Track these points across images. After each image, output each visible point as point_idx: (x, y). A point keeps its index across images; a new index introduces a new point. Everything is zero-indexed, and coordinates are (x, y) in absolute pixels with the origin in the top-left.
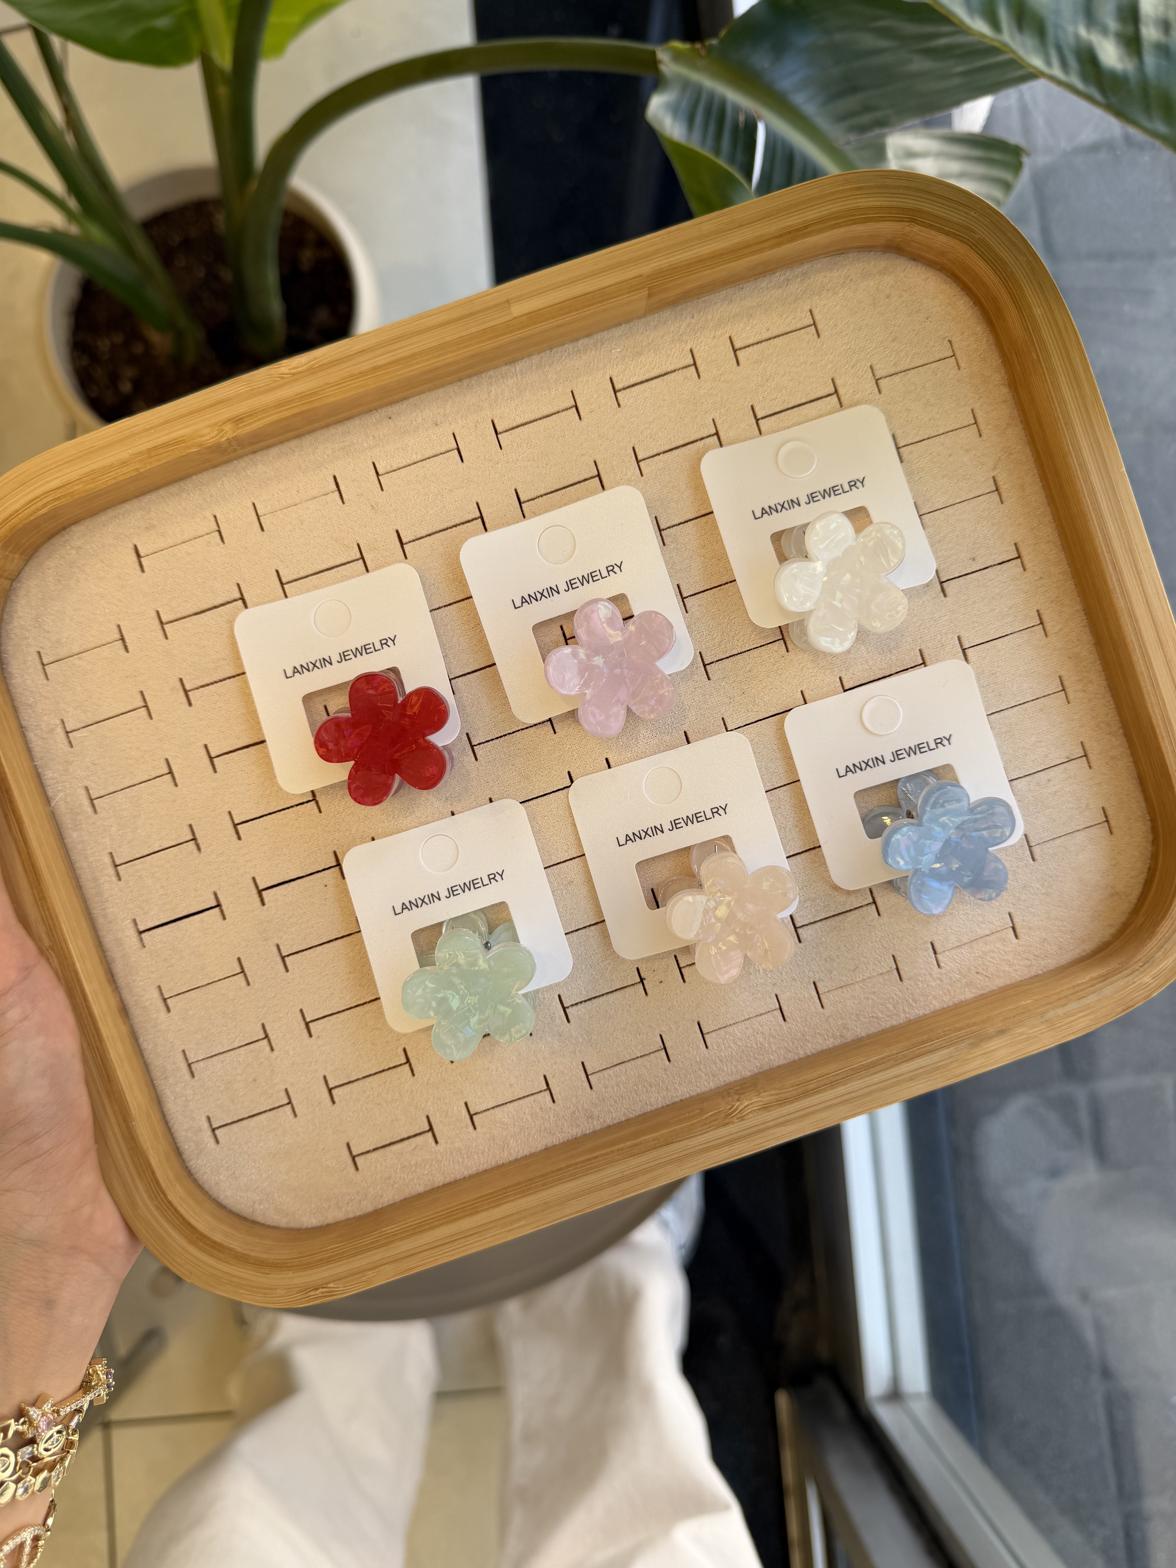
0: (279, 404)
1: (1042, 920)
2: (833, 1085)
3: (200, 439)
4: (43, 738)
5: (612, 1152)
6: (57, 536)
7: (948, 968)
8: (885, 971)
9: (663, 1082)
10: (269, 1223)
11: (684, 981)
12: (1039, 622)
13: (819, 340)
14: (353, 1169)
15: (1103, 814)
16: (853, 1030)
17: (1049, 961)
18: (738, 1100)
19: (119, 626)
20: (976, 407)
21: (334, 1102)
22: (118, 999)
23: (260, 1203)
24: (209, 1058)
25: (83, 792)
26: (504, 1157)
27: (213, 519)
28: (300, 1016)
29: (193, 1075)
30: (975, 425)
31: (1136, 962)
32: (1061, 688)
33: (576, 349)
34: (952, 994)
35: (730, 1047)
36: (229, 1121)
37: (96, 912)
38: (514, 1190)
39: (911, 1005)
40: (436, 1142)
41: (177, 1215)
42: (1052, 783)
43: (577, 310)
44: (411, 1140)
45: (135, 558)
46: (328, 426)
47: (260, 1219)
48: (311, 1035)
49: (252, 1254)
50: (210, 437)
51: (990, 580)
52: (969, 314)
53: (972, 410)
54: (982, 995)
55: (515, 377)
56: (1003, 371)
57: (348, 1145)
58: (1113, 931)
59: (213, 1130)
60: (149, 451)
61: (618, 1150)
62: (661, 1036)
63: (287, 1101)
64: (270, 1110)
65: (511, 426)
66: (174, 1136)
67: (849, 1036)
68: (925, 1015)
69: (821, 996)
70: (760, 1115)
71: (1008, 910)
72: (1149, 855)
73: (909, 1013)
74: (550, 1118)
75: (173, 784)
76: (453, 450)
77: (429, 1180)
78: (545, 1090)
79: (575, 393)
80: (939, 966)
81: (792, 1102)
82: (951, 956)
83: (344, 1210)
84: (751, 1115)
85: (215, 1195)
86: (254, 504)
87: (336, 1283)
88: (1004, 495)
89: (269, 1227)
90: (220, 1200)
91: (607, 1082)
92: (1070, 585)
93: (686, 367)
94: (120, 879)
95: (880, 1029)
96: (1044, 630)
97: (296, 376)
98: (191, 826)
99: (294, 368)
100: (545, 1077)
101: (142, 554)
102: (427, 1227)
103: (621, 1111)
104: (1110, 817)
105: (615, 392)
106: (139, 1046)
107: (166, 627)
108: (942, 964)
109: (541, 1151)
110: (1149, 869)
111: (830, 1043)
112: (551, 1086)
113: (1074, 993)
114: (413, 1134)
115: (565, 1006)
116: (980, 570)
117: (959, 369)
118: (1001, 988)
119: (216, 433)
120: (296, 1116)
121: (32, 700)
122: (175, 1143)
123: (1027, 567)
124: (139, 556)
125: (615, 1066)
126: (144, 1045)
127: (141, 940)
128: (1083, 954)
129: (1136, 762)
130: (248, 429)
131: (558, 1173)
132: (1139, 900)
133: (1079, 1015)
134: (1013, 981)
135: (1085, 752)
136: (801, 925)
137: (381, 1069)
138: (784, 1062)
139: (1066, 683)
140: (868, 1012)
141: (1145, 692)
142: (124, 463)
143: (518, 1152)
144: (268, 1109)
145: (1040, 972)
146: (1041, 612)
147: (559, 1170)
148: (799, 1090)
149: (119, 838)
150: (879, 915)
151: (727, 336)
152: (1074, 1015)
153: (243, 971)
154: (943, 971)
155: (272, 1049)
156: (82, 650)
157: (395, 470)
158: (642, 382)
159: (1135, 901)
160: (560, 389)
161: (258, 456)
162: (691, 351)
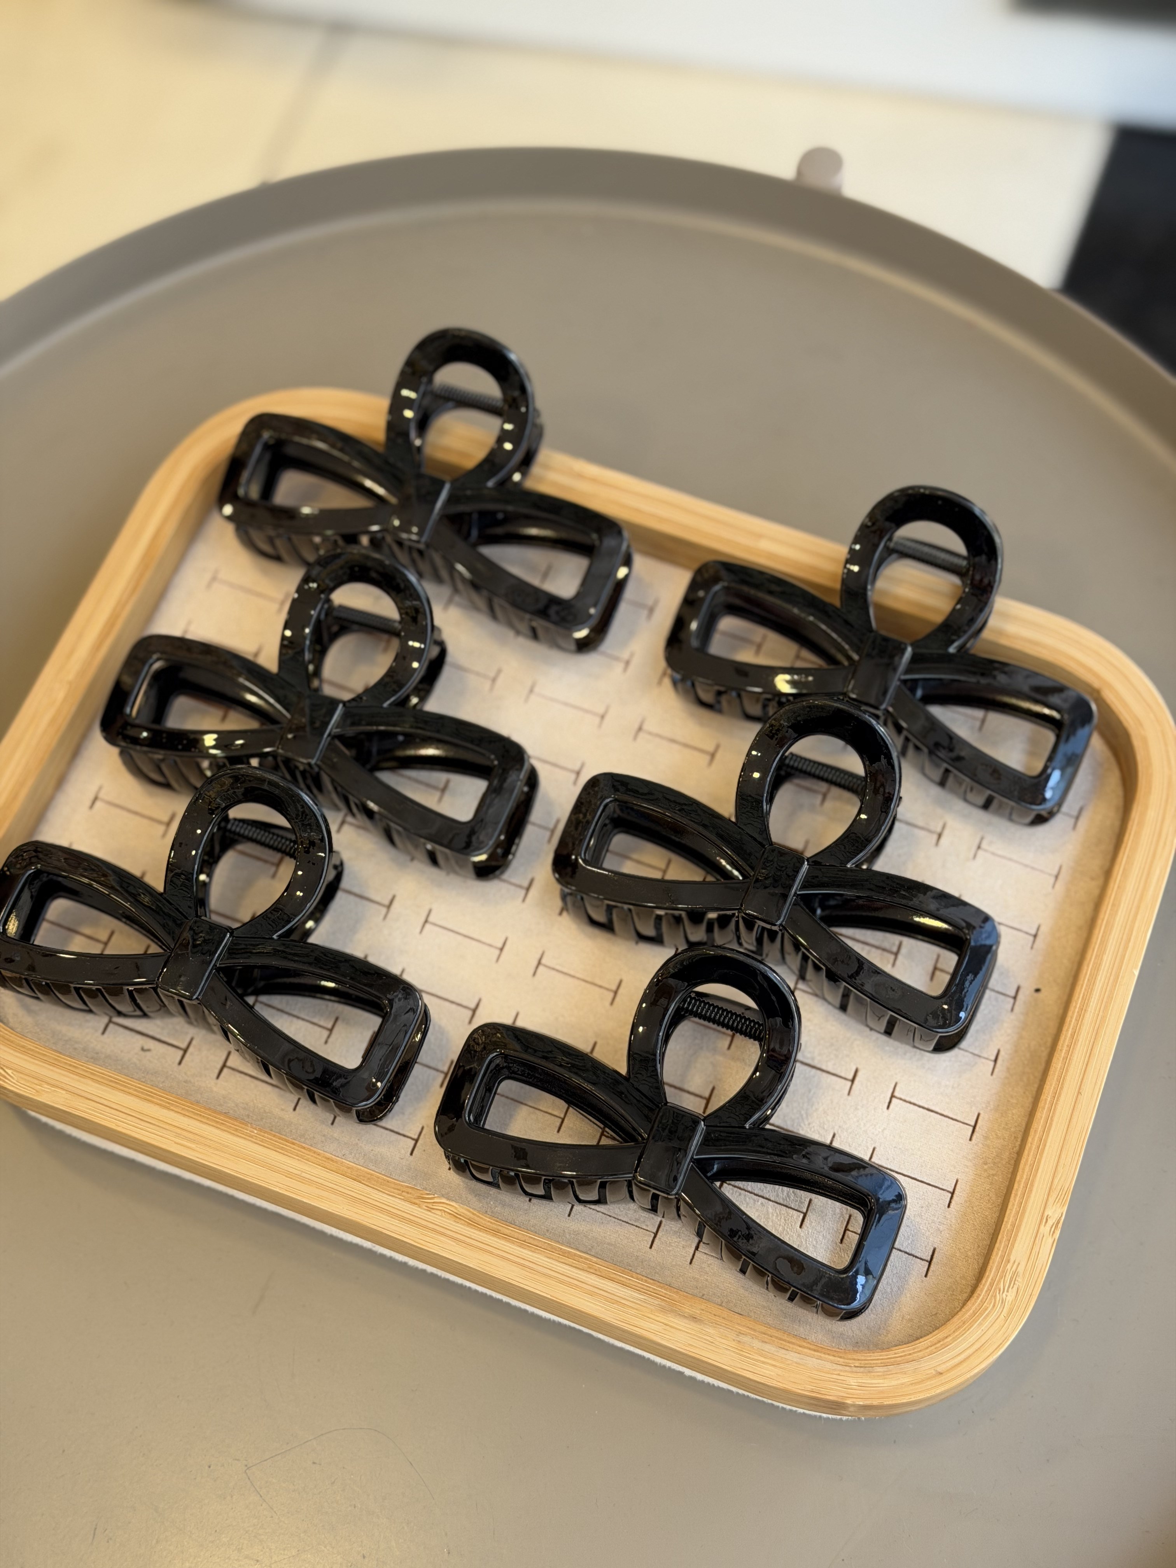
20: (1066, 867)
22: (63, 772)
32: (972, 1124)
40: (181, 1061)
53: (1060, 869)
84: (439, 1213)
96: (993, 1066)
135: (953, 1192)
139: (980, 1123)
146: (1002, 1051)
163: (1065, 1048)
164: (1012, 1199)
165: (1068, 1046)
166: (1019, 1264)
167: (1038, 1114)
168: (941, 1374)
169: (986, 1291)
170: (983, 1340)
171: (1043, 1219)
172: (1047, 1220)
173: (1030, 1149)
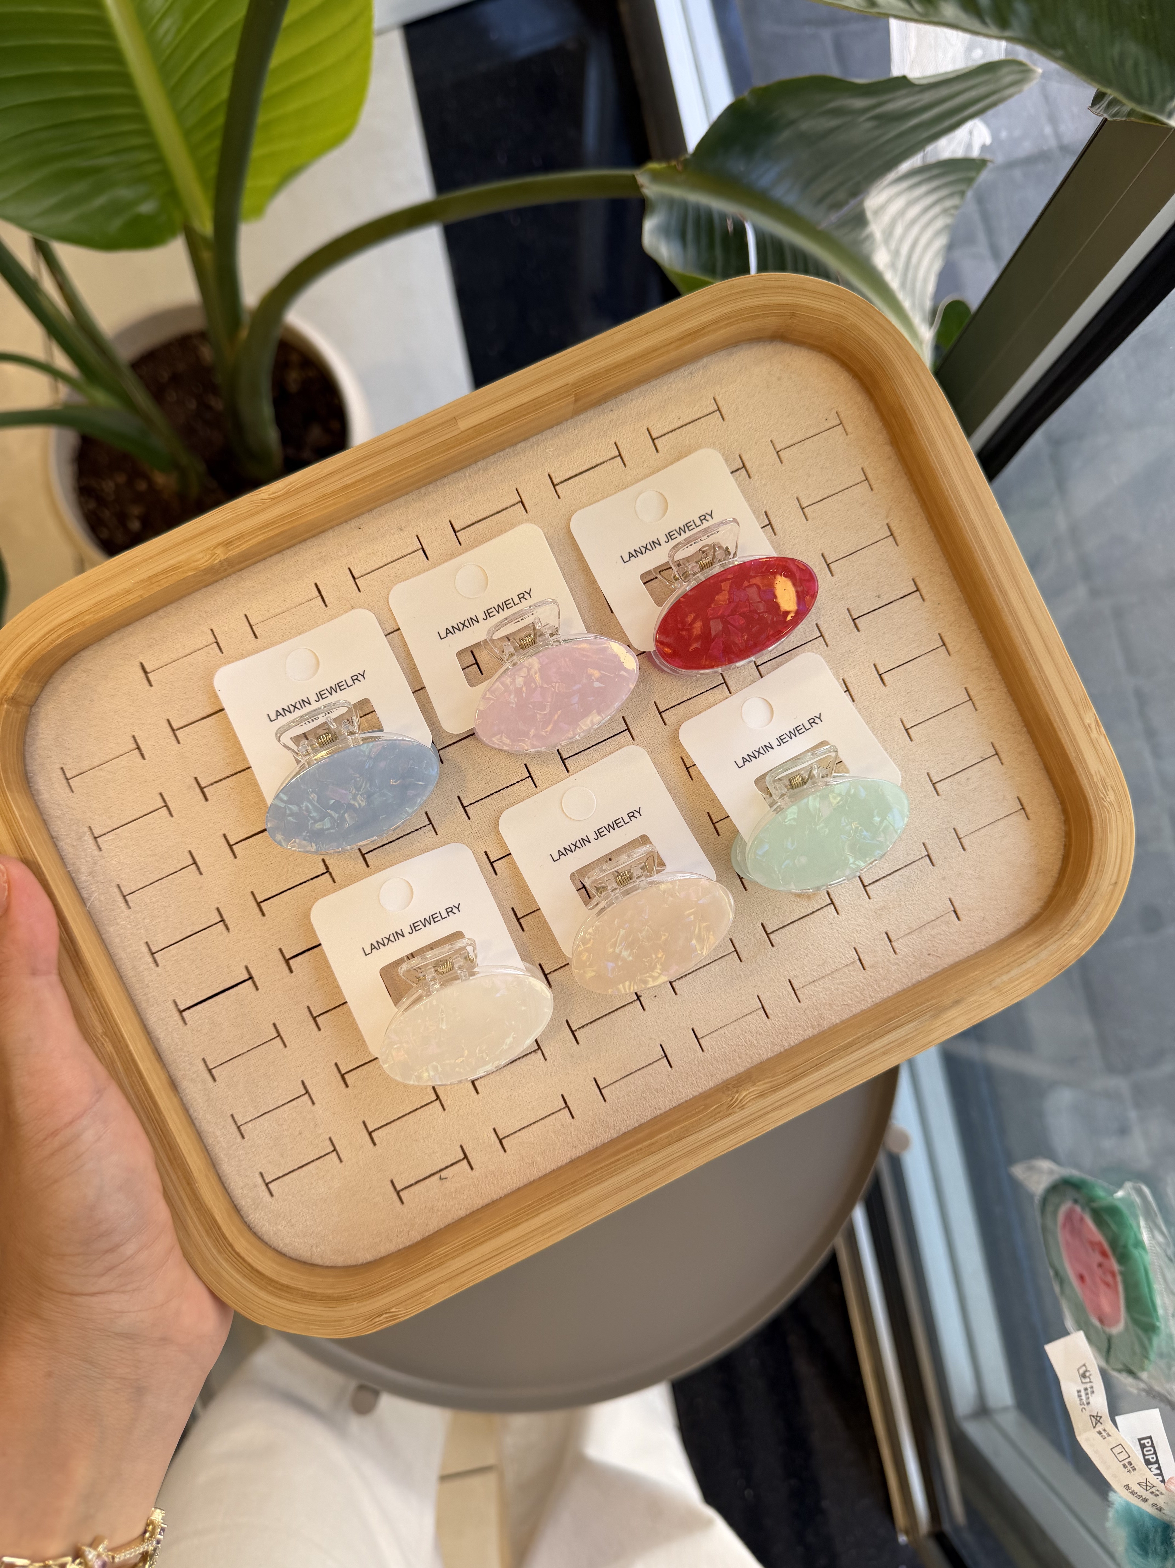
0: (263, 526)
1: (979, 902)
2: (817, 1067)
3: (196, 564)
4: (73, 846)
5: (632, 1153)
6: (69, 662)
7: (903, 953)
8: (850, 962)
9: (668, 1087)
10: (328, 1263)
11: (676, 994)
12: (942, 644)
13: (724, 423)
14: (399, 1203)
15: (1019, 803)
16: (828, 1018)
17: (990, 936)
18: (737, 1092)
19: (134, 737)
20: (865, 465)
21: (375, 1144)
22: (167, 1075)
23: (317, 1246)
24: (256, 1118)
25: (116, 890)
26: (534, 1174)
27: (210, 632)
28: (335, 1069)
29: (243, 1137)
30: (866, 481)
31: (1065, 927)
32: (968, 699)
33: (516, 452)
34: (910, 976)
35: (723, 1047)
36: (281, 1175)
37: (140, 997)
38: (548, 1200)
39: (876, 990)
40: (472, 1168)
41: (245, 1265)
42: (971, 781)
43: (515, 420)
44: (449, 1169)
45: (142, 674)
46: (305, 540)
47: (319, 1261)
48: (347, 1086)
49: (318, 1291)
50: (204, 561)
51: (896, 613)
52: (850, 387)
53: (862, 469)
54: (937, 973)
55: (465, 481)
56: (885, 432)
57: (392, 1182)
58: (1041, 903)
59: (267, 1185)
60: (150, 578)
61: (637, 1151)
62: (661, 1045)
63: (332, 1149)
64: (317, 1159)
65: (466, 525)
66: (231, 1195)
67: (826, 1025)
68: (889, 997)
69: (797, 991)
70: (758, 1102)
71: (948, 896)
72: (1064, 834)
73: (876, 998)
74: (571, 1133)
75: (197, 873)
76: (418, 550)
77: (469, 1204)
78: (564, 1108)
79: (519, 491)
80: (895, 953)
81: (784, 1087)
82: (904, 943)
83: (394, 1242)
84: (750, 1104)
85: (275, 1245)
86: (246, 615)
87: (397, 1307)
88: (898, 538)
89: (327, 1267)
90: (279, 1249)
91: (618, 1093)
92: (964, 608)
93: (613, 458)
94: (157, 965)
95: (852, 1014)
96: (947, 650)
97: (276, 500)
98: (218, 909)
99: (273, 493)
100: (563, 1096)
101: (148, 670)
102: (475, 1244)
103: (634, 1119)
104: (1025, 805)
105: (554, 486)
106: (190, 1116)
107: (177, 732)
108: (898, 951)
109: (566, 1164)
110: (1065, 846)
111: (810, 1033)
112: (569, 1104)
113: (1015, 961)
114: (450, 1164)
115: (574, 1029)
116: (886, 605)
117: (847, 435)
118: (952, 965)
119: (209, 556)
120: (341, 1161)
121: (60, 812)
122: (233, 1202)
123: (925, 598)
124: (146, 672)
125: (623, 1078)
126: (194, 1115)
127: (183, 1019)
128: (1019, 927)
129: (1041, 755)
130: (237, 551)
131: (587, 1178)
132: (1059, 874)
133: (1022, 979)
134: (961, 958)
135: (996, 751)
136: (771, 931)
137: (415, 1108)
138: (772, 1055)
139: (972, 693)
140: (838, 1000)
141: (1040, 692)
142: (128, 592)
143: (546, 1167)
144: (315, 1158)
145: (983, 947)
146: (943, 635)
147: (587, 1176)
148: (789, 1076)
149: (153, 928)
150: (838, 913)
151: (645, 428)
152: (1018, 979)
153: (279, 1035)
154: (899, 956)
155: (313, 1103)
156: (101, 762)
157: (369, 573)
158: (576, 475)
159: (1056, 875)
160: (506, 488)
161: (245, 573)
162: (615, 443)
169: (1097, 809)
170: (1120, 838)
172: (1090, 727)
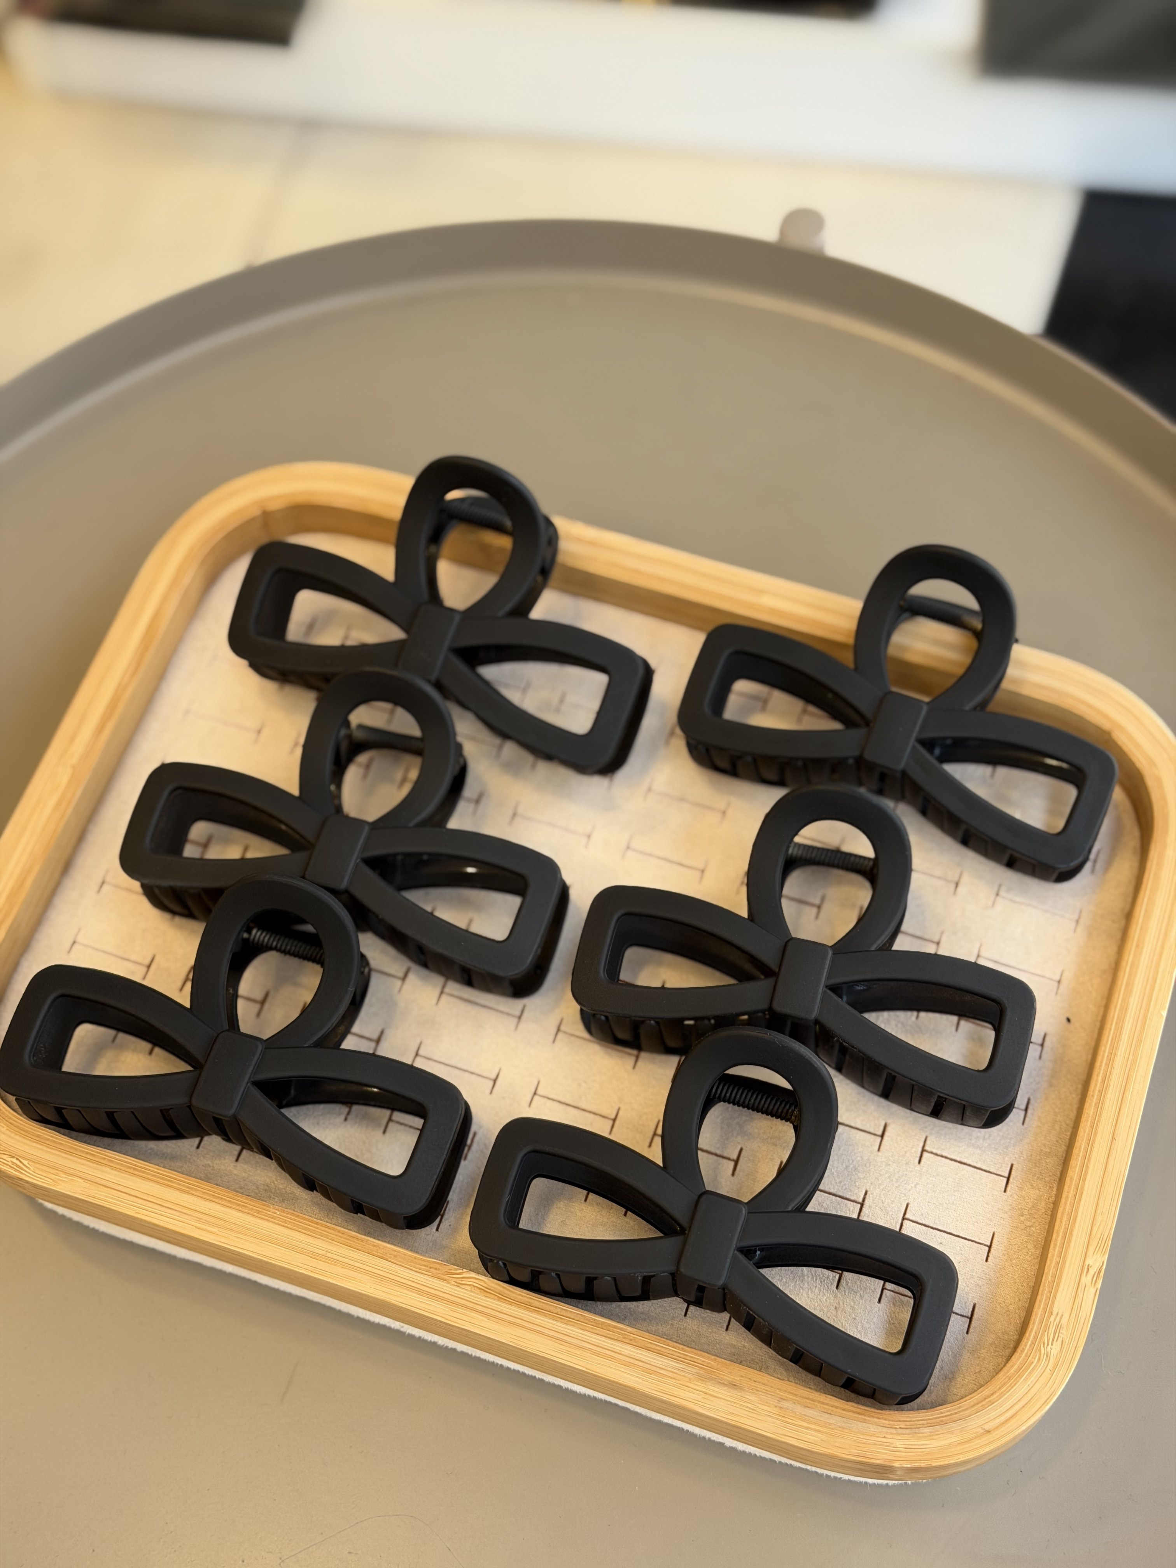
163: (1097, 1093)
164: (1051, 1250)
165: (1099, 1091)
166: (1062, 1315)
167: (1073, 1162)
168: (989, 1432)
169: (1031, 1345)
170: (1029, 1396)
171: (1084, 1268)
172: (1088, 1269)
173: (1067, 1197)
